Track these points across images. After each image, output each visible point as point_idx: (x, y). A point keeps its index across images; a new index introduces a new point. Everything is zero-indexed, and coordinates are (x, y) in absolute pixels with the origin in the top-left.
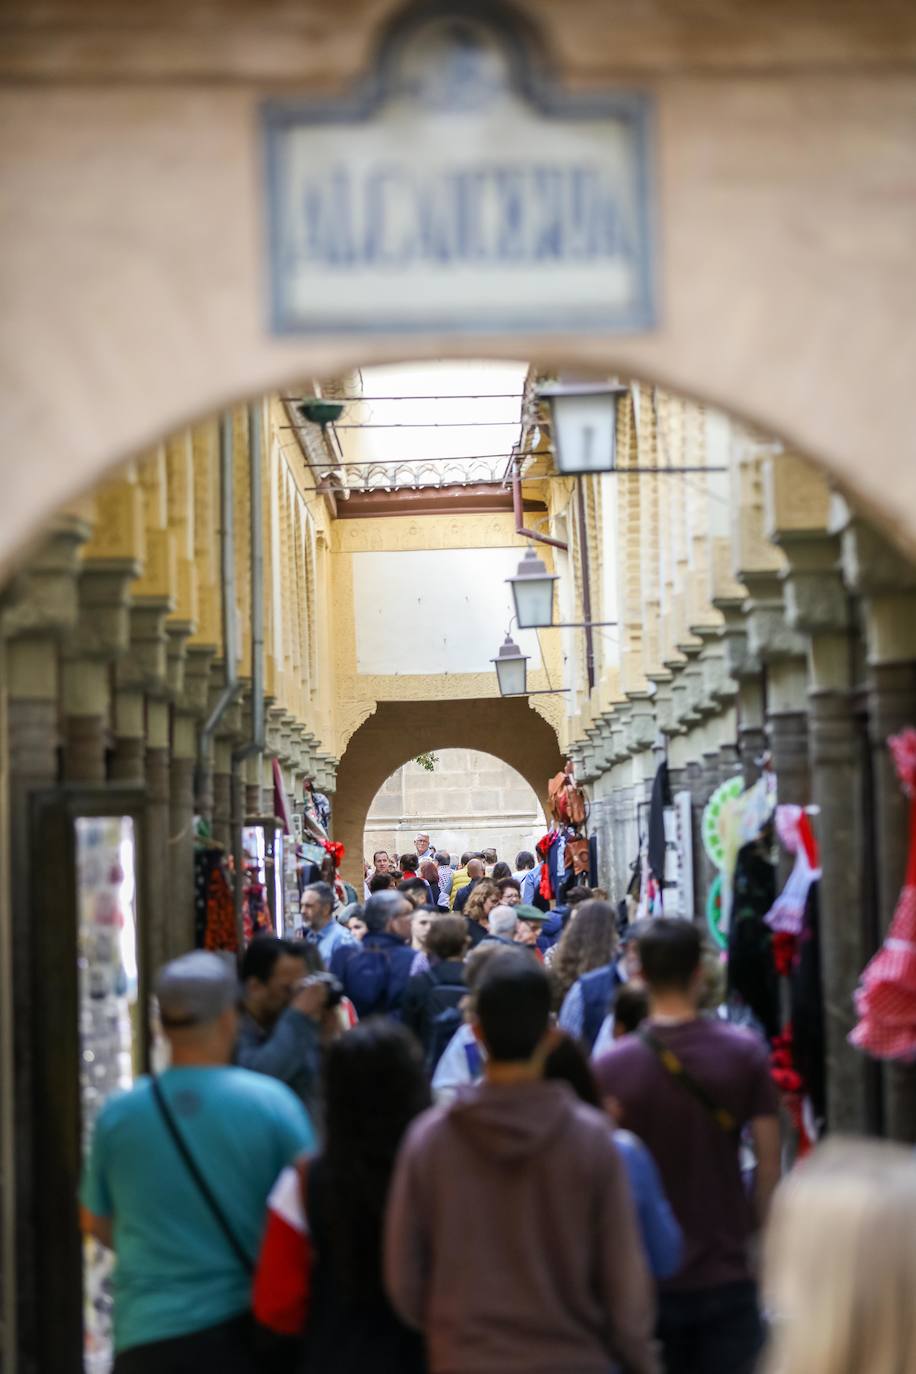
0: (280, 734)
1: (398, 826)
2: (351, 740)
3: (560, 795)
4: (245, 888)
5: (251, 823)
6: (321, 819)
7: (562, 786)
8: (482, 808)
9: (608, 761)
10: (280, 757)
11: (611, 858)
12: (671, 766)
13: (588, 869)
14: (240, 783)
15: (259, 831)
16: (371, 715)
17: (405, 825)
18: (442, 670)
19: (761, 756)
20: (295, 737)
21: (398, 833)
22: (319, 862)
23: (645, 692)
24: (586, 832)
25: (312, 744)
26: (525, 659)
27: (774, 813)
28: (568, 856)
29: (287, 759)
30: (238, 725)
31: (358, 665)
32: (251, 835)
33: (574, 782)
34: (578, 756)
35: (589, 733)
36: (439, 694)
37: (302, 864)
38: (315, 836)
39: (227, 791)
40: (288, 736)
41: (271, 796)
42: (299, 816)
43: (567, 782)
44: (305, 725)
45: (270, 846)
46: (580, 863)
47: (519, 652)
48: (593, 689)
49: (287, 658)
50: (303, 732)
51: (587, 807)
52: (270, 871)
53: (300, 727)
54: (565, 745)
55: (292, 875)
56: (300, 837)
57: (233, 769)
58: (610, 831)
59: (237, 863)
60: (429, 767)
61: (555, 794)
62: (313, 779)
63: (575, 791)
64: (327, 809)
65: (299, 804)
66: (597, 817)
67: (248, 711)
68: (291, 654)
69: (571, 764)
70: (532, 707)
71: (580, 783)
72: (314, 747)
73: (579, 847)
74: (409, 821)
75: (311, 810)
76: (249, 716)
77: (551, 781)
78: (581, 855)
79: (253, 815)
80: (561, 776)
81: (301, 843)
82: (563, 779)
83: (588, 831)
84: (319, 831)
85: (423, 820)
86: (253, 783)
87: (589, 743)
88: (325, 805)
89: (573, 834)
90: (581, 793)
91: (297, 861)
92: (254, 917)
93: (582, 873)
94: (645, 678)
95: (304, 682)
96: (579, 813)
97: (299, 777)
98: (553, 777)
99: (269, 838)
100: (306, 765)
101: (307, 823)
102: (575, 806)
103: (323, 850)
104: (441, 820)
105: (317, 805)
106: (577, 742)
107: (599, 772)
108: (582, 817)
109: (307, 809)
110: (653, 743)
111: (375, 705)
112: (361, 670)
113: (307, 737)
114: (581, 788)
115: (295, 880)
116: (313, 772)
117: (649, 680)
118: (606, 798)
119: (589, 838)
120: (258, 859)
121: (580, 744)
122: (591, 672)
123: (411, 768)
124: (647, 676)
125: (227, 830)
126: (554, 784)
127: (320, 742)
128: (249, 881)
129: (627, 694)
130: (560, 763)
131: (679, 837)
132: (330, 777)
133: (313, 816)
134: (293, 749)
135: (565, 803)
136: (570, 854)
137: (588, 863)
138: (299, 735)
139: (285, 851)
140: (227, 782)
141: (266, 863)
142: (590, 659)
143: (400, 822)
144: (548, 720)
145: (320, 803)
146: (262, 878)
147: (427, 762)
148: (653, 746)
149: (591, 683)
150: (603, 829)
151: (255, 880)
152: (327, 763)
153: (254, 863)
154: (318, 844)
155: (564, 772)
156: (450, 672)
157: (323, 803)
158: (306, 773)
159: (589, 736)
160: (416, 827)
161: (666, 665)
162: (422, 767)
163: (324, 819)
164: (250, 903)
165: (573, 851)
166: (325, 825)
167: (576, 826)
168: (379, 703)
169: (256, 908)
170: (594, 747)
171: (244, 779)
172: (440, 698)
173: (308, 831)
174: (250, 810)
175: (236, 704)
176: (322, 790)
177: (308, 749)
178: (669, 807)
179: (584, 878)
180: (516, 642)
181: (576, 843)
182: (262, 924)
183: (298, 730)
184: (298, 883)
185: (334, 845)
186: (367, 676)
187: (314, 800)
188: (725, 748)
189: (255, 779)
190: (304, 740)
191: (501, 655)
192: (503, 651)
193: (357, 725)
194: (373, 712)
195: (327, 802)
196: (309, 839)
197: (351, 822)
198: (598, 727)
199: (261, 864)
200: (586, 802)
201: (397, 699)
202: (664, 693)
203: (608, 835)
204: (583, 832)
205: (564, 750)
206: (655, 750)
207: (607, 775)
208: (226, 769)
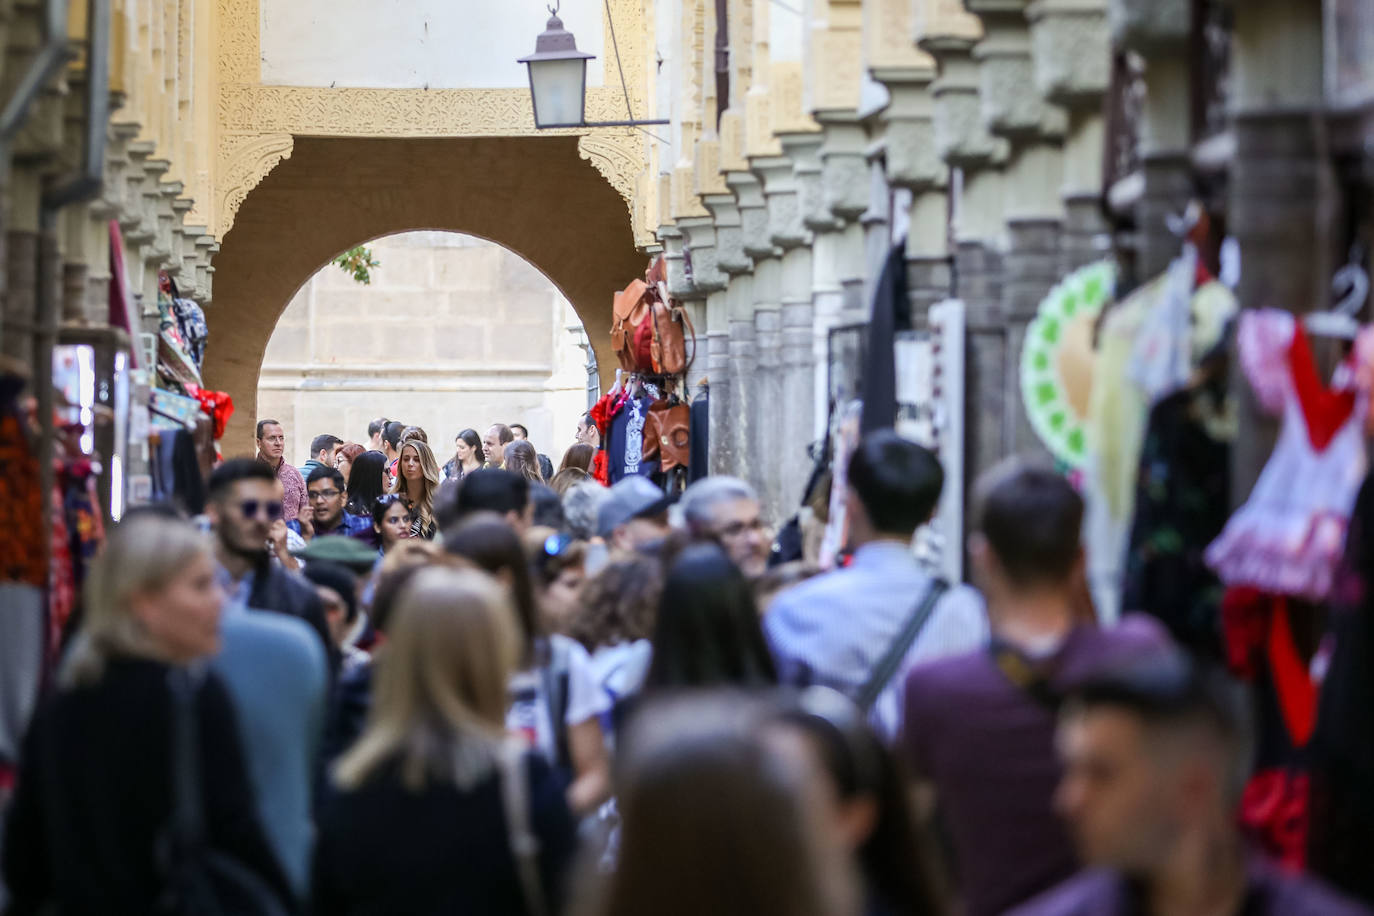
0: (125, 173)
1: (299, 382)
2: (244, 206)
3: (636, 322)
4: (57, 463)
5: (70, 339)
6: (188, 346)
7: (639, 306)
8: (452, 356)
9: (748, 252)
10: (123, 219)
11: (742, 440)
12: (912, 253)
13: (687, 463)
14: (55, 255)
15: (84, 354)
16: (282, 160)
17: (312, 381)
18: (417, 82)
19: (1181, 213)
20: (149, 186)
21: (300, 394)
22: (192, 425)
23: (853, 110)
24: (686, 390)
25: (177, 205)
26: (585, 60)
27: (1231, 328)
28: (650, 436)
29: (133, 225)
30: (57, 136)
31: (263, 65)
32: (68, 362)
33: (665, 296)
34: (675, 250)
35: (709, 200)
36: (413, 126)
37: (161, 425)
38: (178, 377)
39: (29, 267)
40: (139, 180)
41: (103, 292)
42: (153, 338)
43: (651, 297)
44: (169, 163)
45: (104, 385)
46: (674, 450)
47: (573, 47)
48: (726, 114)
49: (143, 29)
50: (164, 178)
51: (690, 346)
52: (105, 433)
53: (160, 166)
54: (646, 227)
55: (139, 447)
56: (153, 376)
57: (43, 222)
58: (741, 389)
59: (43, 413)
60: (362, 276)
61: (627, 320)
62: (174, 272)
63: (668, 313)
64: (200, 329)
65: (149, 316)
66: (712, 364)
67: (78, 112)
68: (150, 22)
69: (660, 261)
70: (584, 156)
71: (676, 300)
72: (180, 211)
73: (672, 419)
74: (321, 373)
75: (172, 329)
76: (79, 123)
77: (619, 296)
78: (674, 434)
79: (73, 324)
80: (639, 287)
81: (154, 388)
82: (643, 291)
83: (690, 391)
84: (186, 367)
85: (347, 373)
86: (76, 260)
87: (709, 221)
88: (197, 320)
89: (657, 397)
90: (679, 318)
91: (151, 418)
92: (71, 521)
93: (676, 468)
94: (866, 78)
95: (168, 82)
96: (674, 356)
97: (152, 264)
98: (623, 289)
99: (104, 370)
100: (165, 243)
101: (164, 353)
102: (667, 343)
103: (195, 405)
104: (377, 374)
105: (181, 321)
106: (678, 219)
107: (724, 278)
108: (680, 362)
109: (164, 326)
110: (864, 210)
111: (291, 142)
112: (267, 75)
113: (170, 190)
114: (679, 309)
115: (145, 456)
116: (177, 259)
117: (875, 79)
118: (736, 325)
119: (690, 404)
120: (80, 408)
121: (684, 223)
122: (722, 81)
123: (330, 278)
124: (872, 71)
125: (26, 343)
126: (624, 302)
127: (192, 201)
128: (60, 449)
129: (816, 114)
130: (637, 263)
131: (937, 392)
132: (203, 273)
133: (176, 343)
134: (145, 211)
135: (647, 337)
136: (654, 431)
137: (688, 451)
138: (158, 183)
139: (131, 397)
140: (30, 247)
141: (96, 416)
142: (722, 56)
143: (304, 374)
144: (614, 181)
145: (188, 317)
146: (86, 443)
147: (358, 268)
148: (865, 217)
149: (722, 102)
150: (726, 386)
151: (73, 450)
152: (199, 246)
153: (72, 416)
154: (183, 392)
155: (643, 279)
156: (433, 85)
157: (193, 316)
158: (164, 258)
159: (708, 207)
160: (331, 385)
161: (925, 44)
162: (349, 276)
163: (195, 348)
164: (64, 493)
165: (660, 428)
166: (196, 359)
167: (664, 381)
168: (299, 141)
169: (76, 505)
170: (716, 228)
171: (62, 249)
172: (413, 133)
173: (165, 368)
174: (70, 312)
175: (53, 93)
176: (188, 294)
177: (171, 213)
178: (906, 334)
179: (679, 478)
180: (568, 28)
181: (667, 412)
182: (85, 538)
183: (156, 172)
184: (151, 462)
185: (214, 397)
186: (277, 88)
187: (178, 310)
188: (1074, 202)
189: (80, 254)
190: (166, 195)
191: (539, 50)
192: (543, 43)
193: (256, 179)
194: (287, 155)
195: (201, 316)
196: (166, 382)
197: (236, 361)
198: (733, 189)
199: (86, 419)
200: (688, 336)
201: (333, 133)
202: (908, 105)
203: (737, 395)
204: (679, 392)
205: (643, 238)
206: (867, 226)
207: (742, 283)
208: (29, 222)
